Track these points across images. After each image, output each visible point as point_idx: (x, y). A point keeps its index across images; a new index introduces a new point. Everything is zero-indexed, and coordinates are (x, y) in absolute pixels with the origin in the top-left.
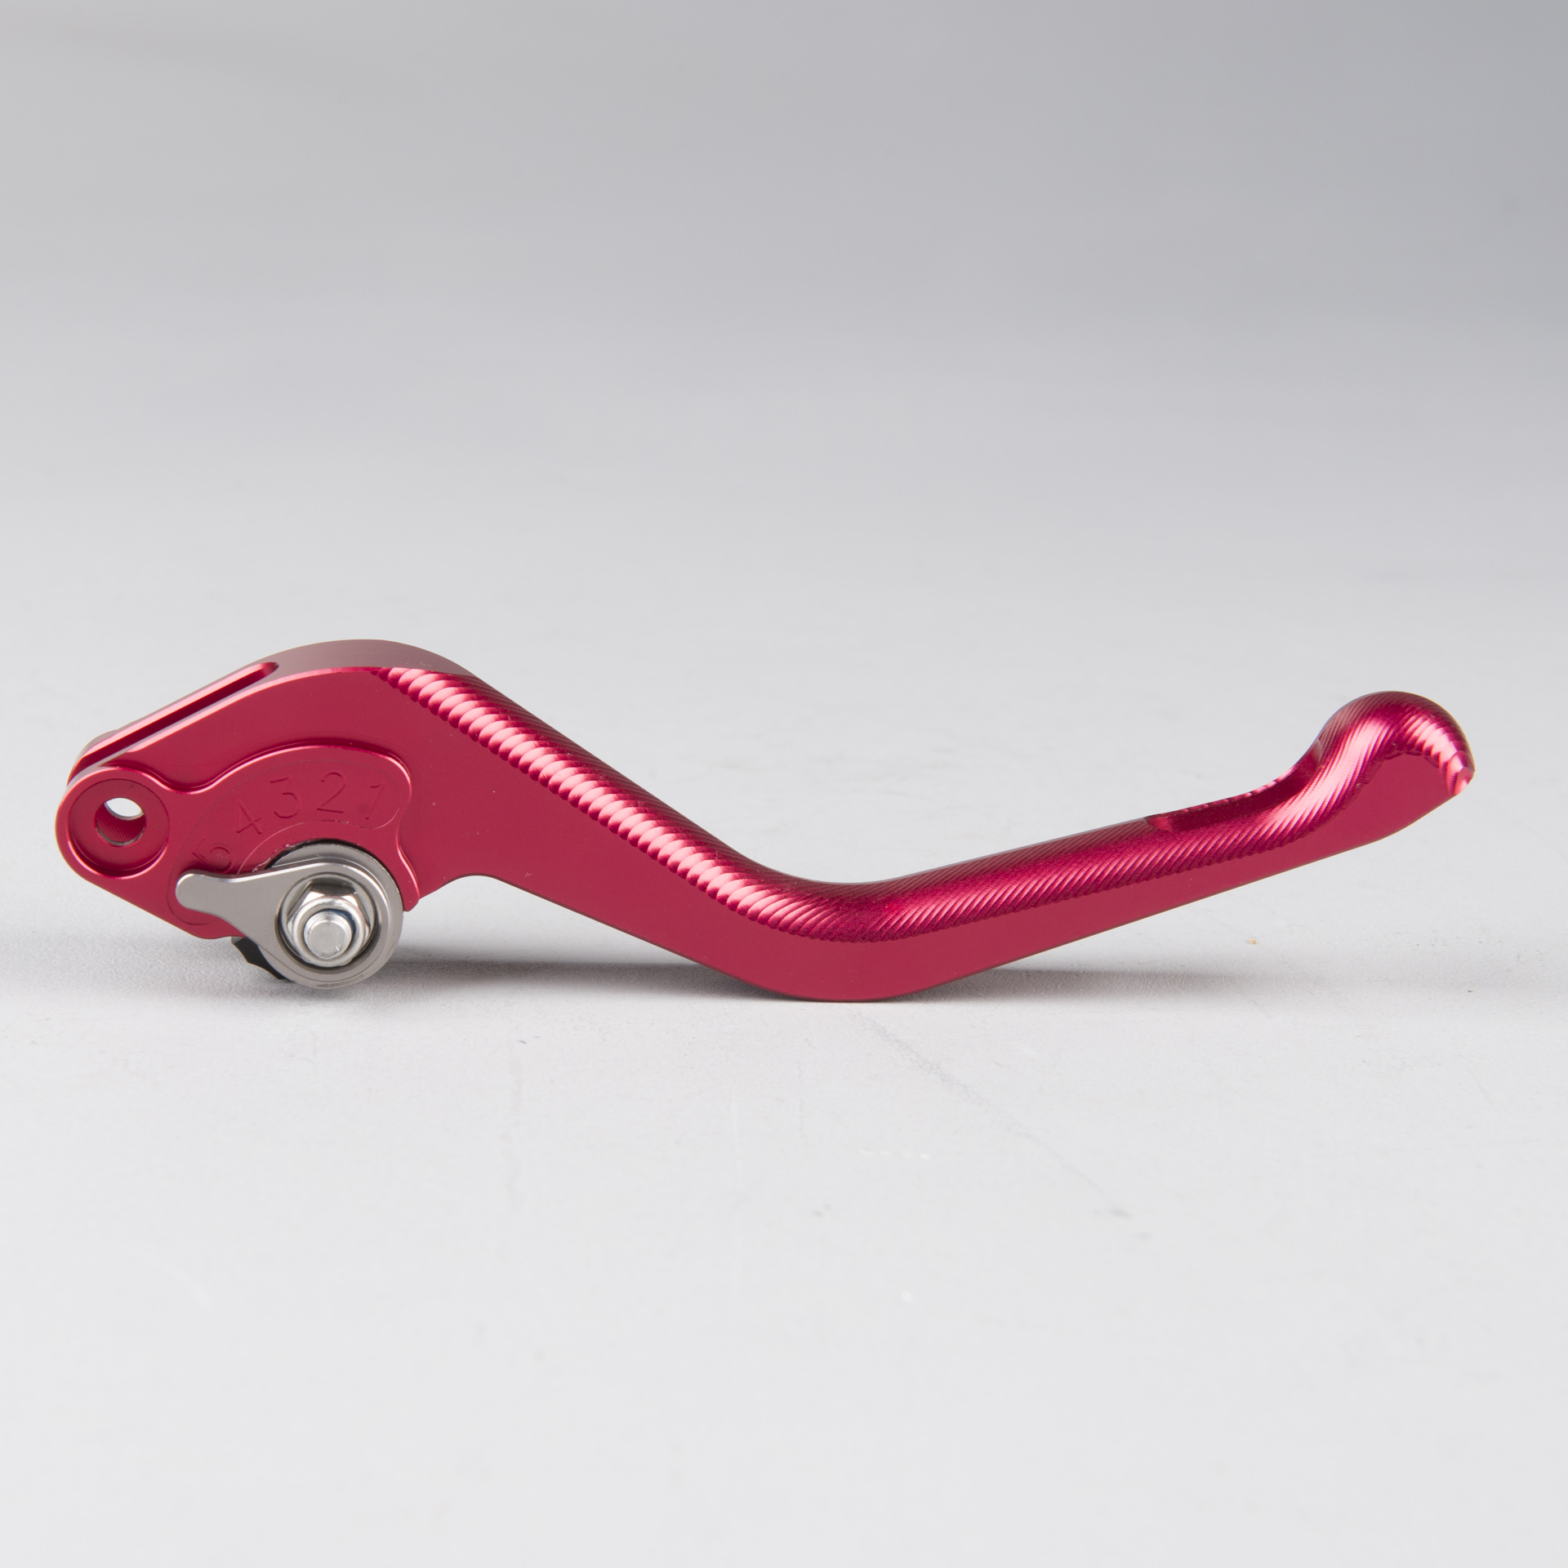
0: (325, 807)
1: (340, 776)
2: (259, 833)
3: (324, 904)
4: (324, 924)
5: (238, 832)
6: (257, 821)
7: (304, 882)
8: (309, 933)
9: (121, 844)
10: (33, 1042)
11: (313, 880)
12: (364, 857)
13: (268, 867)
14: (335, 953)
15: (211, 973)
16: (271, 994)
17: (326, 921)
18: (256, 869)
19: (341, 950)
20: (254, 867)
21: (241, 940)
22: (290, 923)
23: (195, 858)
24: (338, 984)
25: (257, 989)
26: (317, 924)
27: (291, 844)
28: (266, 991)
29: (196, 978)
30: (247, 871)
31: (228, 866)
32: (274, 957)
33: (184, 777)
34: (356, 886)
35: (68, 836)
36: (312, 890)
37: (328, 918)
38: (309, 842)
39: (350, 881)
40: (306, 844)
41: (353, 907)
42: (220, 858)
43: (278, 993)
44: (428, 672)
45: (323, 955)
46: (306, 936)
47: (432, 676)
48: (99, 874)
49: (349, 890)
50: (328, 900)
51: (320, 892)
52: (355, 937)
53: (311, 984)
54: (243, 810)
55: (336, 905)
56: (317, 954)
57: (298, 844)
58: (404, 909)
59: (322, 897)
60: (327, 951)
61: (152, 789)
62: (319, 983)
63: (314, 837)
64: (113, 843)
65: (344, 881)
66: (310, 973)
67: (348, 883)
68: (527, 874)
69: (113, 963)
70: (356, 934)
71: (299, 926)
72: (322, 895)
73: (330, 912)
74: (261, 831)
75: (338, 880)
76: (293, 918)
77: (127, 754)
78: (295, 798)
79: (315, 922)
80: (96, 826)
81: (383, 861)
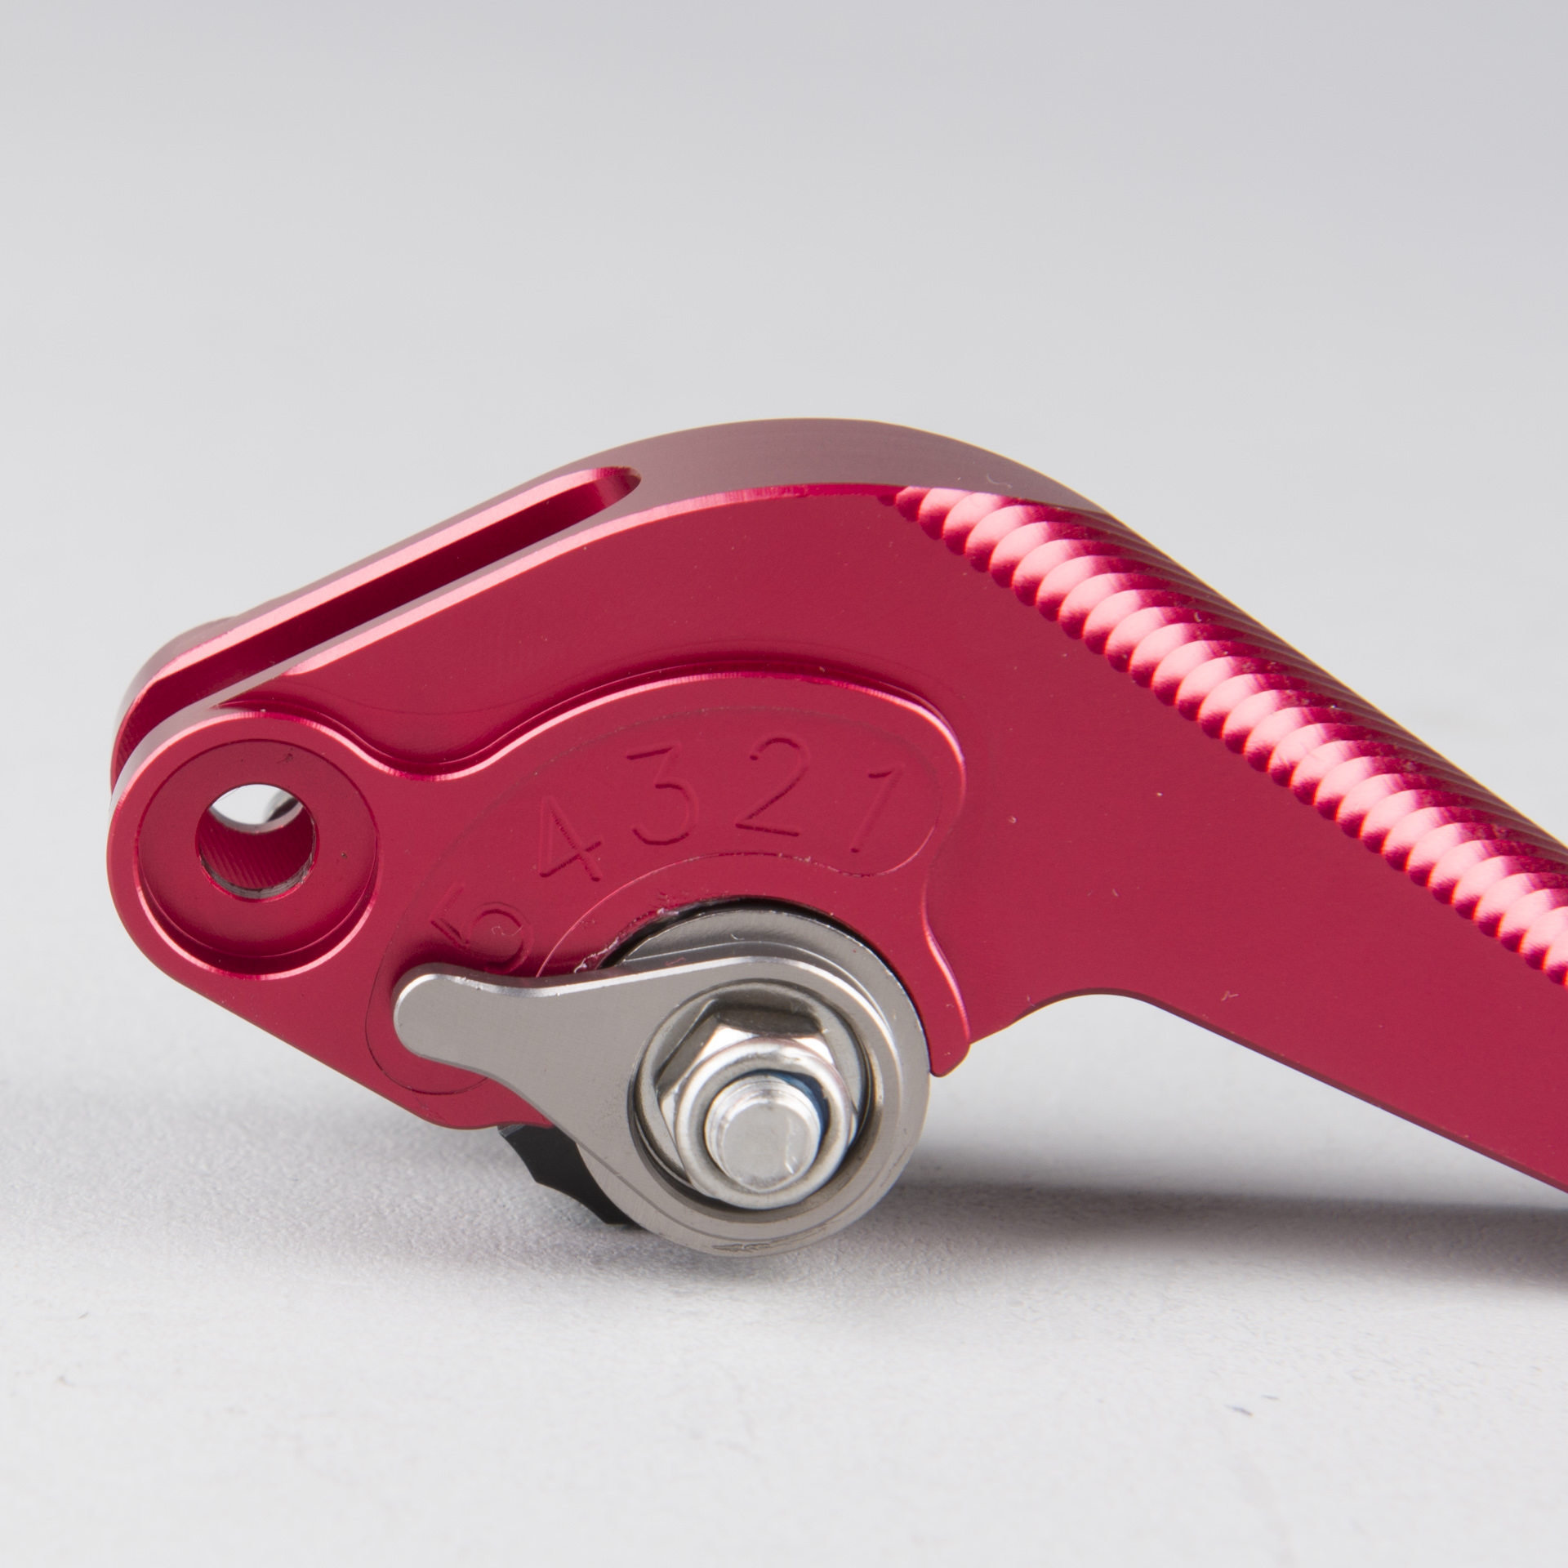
0: (755, 822)
1: (795, 745)
2: (596, 880)
3: (757, 1057)
4: (761, 1106)
5: (544, 875)
6: (589, 850)
7: (699, 1000)
8: (720, 1127)
9: (253, 895)
10: (62, 1379)
11: (717, 996)
12: (844, 944)
13: (611, 963)
14: (783, 1178)
15: (441, 1199)
16: (597, 1261)
17: (764, 1101)
18: (583, 965)
19: (796, 1169)
20: (578, 958)
21: (523, 1129)
22: (669, 1102)
23: (436, 934)
24: (766, 1246)
25: (559, 1246)
26: (742, 1106)
27: (671, 907)
28: (583, 1254)
29: (409, 1215)
30: (561, 970)
31: (517, 956)
32: (621, 1178)
33: (425, 741)
34: (821, 1013)
35: (135, 874)
36: (723, 1021)
37: (767, 1093)
38: (710, 903)
39: (810, 1001)
40: (705, 909)
41: (826, 1065)
42: (498, 936)
43: (612, 1260)
44: (1010, 502)
45: (754, 1181)
46: (711, 1134)
47: (1017, 510)
48: (213, 970)
49: (810, 1026)
50: (765, 1048)
51: (744, 1027)
52: (828, 1139)
53: (699, 1243)
54: (558, 822)
55: (787, 1061)
56: (739, 1180)
57: (686, 908)
58: (933, 1072)
59: (750, 1041)
60: (763, 1173)
61: (338, 763)
62: (720, 1242)
63: (727, 892)
64: (237, 891)
65: (795, 1001)
66: (707, 1219)
67: (805, 1005)
68: (1227, 995)
69: (203, 1167)
70: (831, 1132)
71: (693, 1109)
72: (750, 1035)
73: (771, 1078)
74: (598, 873)
75: (783, 998)
76: (676, 1089)
77: (283, 679)
78: (687, 797)
79: (733, 1104)
80: (199, 851)
81: (888, 954)
